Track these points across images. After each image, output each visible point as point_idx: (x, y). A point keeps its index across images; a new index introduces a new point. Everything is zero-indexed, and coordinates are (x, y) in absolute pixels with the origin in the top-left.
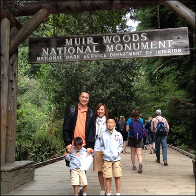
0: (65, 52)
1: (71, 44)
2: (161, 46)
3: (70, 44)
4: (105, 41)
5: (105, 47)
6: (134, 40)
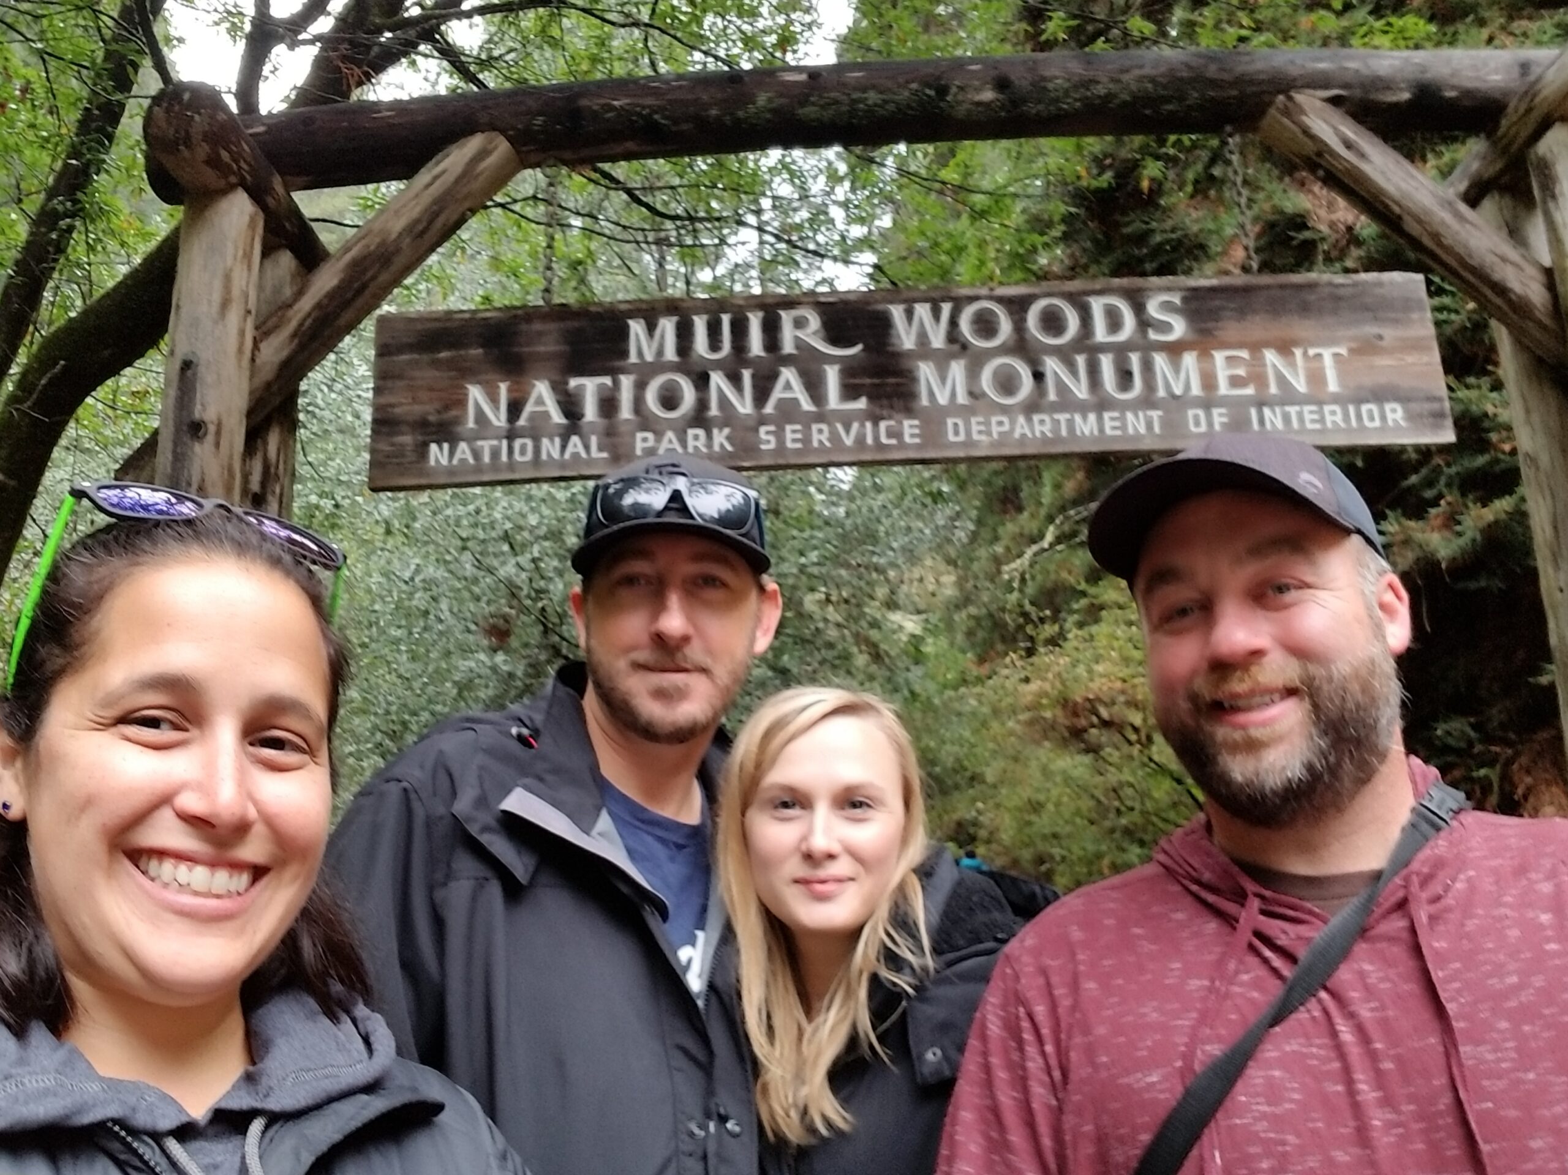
1: (670, 353)
2: (1282, 380)
3: (660, 352)
4: (906, 338)
5: (911, 377)
6: (1101, 333)
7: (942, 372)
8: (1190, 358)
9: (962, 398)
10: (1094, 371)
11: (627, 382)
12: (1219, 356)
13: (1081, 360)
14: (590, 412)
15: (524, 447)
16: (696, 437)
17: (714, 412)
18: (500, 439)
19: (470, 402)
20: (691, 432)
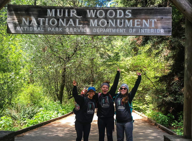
0: (47, 24)
4: (89, 15)
5: (89, 22)
7: (94, 21)
8: (131, 21)
9: (96, 26)
10: (116, 22)
11: (47, 19)
12: (136, 20)
13: (114, 20)
14: (41, 24)
15: (31, 28)
16: (57, 29)
17: (60, 25)
18: (27, 27)
19: (23, 20)
20: (56, 28)
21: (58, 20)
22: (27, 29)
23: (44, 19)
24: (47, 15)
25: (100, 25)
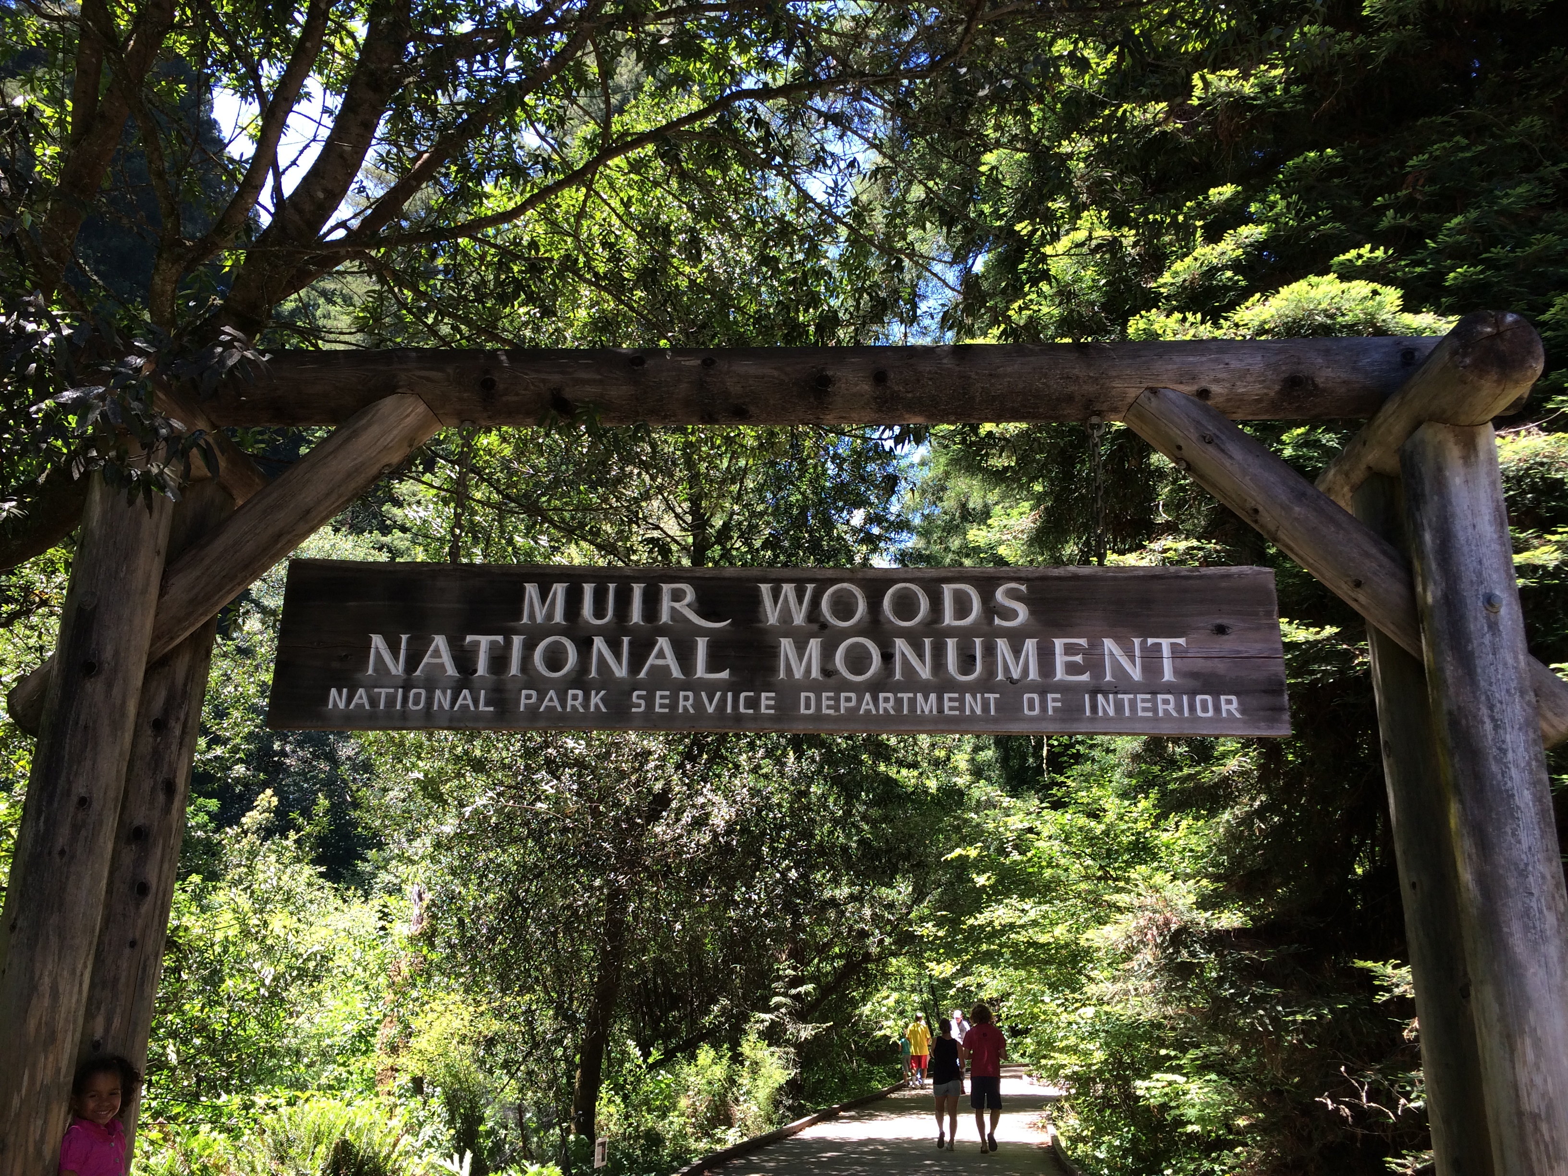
0: (514, 669)
1: (559, 617)
2: (1118, 669)
3: (550, 616)
4: (772, 616)
5: (773, 652)
6: (948, 619)
7: (801, 648)
8: (1030, 645)
9: (815, 673)
10: (939, 653)
11: (517, 641)
12: (1059, 644)
13: (927, 641)
14: (482, 667)
15: (417, 696)
16: (575, 697)
17: (593, 674)
18: (396, 688)
19: (373, 651)
20: (571, 692)
21: (584, 645)
22: (391, 701)
23: (500, 638)
24: (518, 614)
25: (836, 672)
